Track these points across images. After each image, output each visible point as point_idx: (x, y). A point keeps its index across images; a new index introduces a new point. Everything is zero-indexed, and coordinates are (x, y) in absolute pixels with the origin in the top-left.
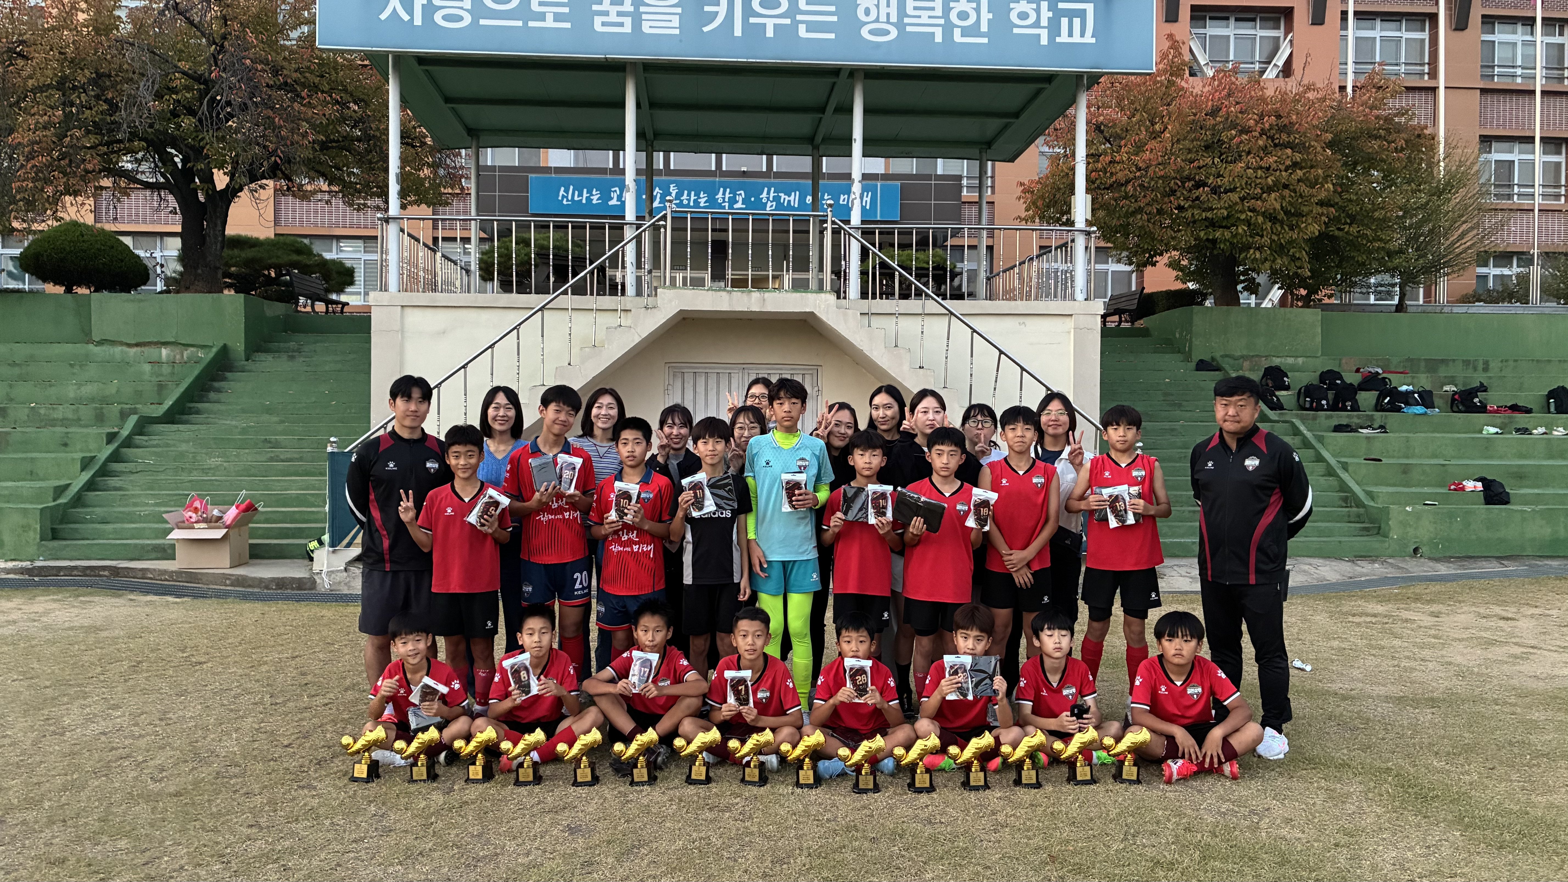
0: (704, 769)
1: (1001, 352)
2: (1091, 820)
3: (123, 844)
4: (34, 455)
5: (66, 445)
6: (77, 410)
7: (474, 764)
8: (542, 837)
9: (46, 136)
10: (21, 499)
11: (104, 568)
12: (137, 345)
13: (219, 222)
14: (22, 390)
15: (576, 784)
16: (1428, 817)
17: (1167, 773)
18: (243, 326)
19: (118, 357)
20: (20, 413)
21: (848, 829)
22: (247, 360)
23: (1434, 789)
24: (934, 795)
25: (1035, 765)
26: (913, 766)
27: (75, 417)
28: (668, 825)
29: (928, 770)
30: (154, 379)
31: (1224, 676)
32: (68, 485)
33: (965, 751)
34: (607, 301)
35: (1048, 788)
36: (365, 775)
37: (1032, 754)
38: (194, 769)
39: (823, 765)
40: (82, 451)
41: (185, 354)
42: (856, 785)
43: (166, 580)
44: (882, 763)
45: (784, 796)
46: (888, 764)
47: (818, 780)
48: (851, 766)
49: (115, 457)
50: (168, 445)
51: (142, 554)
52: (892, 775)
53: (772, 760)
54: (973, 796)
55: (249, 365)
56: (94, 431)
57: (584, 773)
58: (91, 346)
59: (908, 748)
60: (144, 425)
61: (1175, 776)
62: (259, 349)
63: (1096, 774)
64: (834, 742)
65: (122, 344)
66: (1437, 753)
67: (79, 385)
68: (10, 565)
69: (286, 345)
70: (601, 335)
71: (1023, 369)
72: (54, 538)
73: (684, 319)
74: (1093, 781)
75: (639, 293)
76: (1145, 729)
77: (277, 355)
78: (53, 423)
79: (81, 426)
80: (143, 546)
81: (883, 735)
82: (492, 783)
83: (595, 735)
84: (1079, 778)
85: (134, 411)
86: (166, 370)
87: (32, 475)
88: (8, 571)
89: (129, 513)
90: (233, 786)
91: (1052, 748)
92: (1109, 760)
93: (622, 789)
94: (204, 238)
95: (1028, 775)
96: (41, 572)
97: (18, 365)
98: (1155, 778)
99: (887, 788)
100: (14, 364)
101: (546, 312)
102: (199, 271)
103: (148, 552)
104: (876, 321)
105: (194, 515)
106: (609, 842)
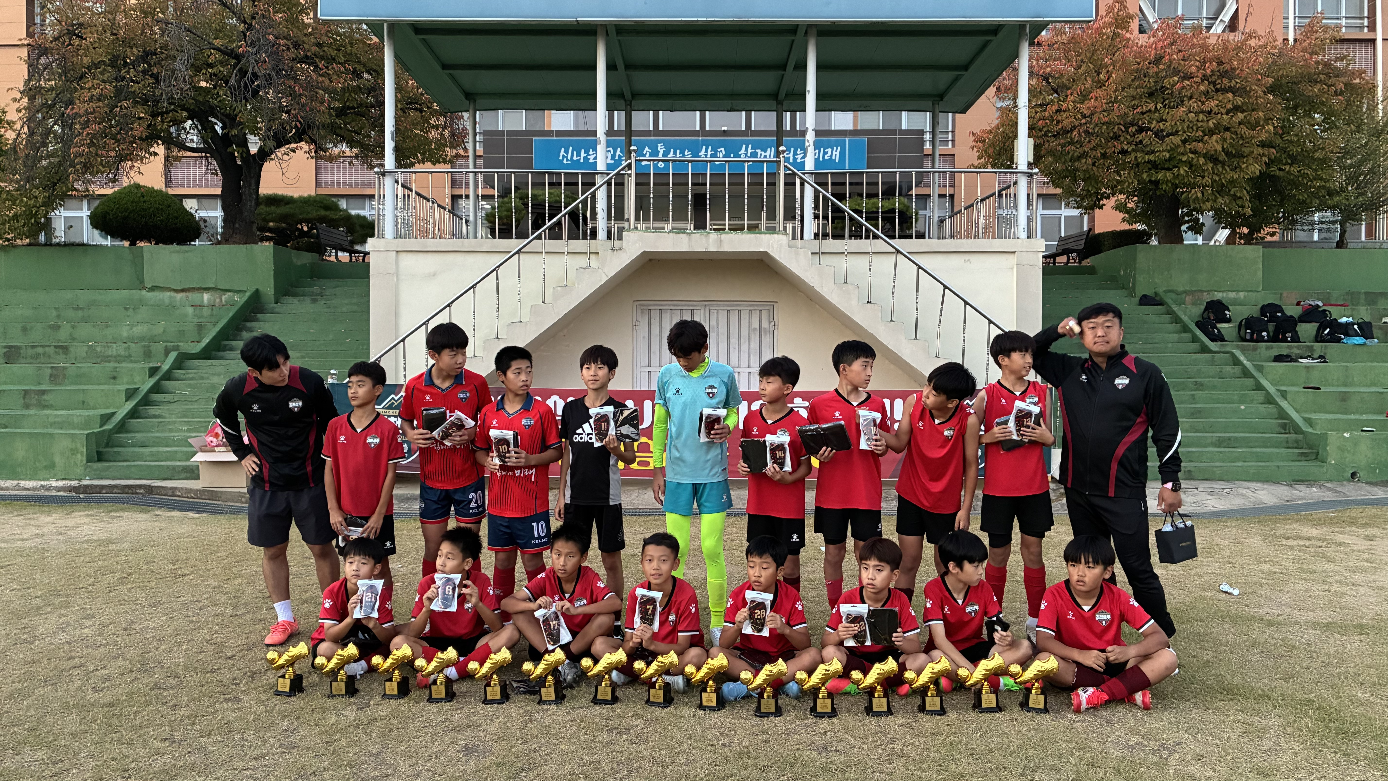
0: (609, 690)
1: (946, 287)
2: (991, 751)
3: (40, 754)
4: (85, 387)
5: (114, 378)
6: (129, 348)
7: (390, 680)
8: (437, 757)
9: (99, 107)
10: (73, 426)
11: (140, 486)
12: (183, 291)
13: (253, 182)
14: (84, 330)
15: (486, 701)
16: (1349, 755)
17: (1075, 702)
18: (272, 273)
19: (167, 301)
20: (79, 350)
21: (740, 756)
22: (276, 303)
23: (1356, 724)
24: (835, 720)
25: (939, 692)
26: (815, 691)
27: (127, 354)
28: (563, 747)
29: (830, 695)
30: (196, 320)
31: (1136, 604)
32: (114, 413)
33: (868, 677)
34: (579, 245)
35: (952, 715)
36: (287, 690)
37: (935, 681)
38: (136, 679)
39: (728, 688)
40: (128, 383)
41: (224, 298)
42: (758, 708)
43: (192, 498)
44: (788, 686)
45: (684, 718)
46: (793, 687)
47: (722, 703)
48: (754, 689)
49: (156, 389)
50: (202, 378)
51: (173, 474)
52: (797, 698)
53: (679, 681)
54: (873, 723)
55: (278, 307)
56: (142, 365)
57: (494, 692)
58: (144, 292)
59: (810, 672)
60: (182, 360)
61: (1084, 706)
62: (287, 294)
63: (1004, 702)
64: (741, 663)
65: (170, 289)
66: (1362, 684)
67: (131, 326)
68: (60, 484)
69: (311, 289)
70: (572, 275)
71: (966, 303)
72: (100, 460)
73: (650, 260)
74: (999, 709)
75: (609, 238)
76: (1052, 657)
77: (302, 298)
78: (107, 359)
79: (131, 362)
80: (174, 468)
81: (785, 660)
82: (406, 699)
83: (505, 654)
84: (984, 706)
85: (176, 348)
86: (206, 312)
87: (84, 405)
88: (59, 489)
89: (165, 438)
90: (165, 697)
91: (957, 674)
92: (1016, 688)
93: (529, 708)
94: (240, 195)
95: (932, 701)
96: (87, 490)
97: (81, 309)
98: (1064, 707)
99: (789, 711)
100: (78, 308)
101: (522, 255)
102: (237, 225)
103: (178, 472)
104: (826, 260)
105: (215, 440)
106: (498, 765)
